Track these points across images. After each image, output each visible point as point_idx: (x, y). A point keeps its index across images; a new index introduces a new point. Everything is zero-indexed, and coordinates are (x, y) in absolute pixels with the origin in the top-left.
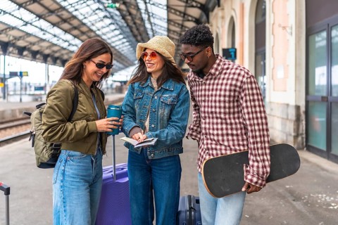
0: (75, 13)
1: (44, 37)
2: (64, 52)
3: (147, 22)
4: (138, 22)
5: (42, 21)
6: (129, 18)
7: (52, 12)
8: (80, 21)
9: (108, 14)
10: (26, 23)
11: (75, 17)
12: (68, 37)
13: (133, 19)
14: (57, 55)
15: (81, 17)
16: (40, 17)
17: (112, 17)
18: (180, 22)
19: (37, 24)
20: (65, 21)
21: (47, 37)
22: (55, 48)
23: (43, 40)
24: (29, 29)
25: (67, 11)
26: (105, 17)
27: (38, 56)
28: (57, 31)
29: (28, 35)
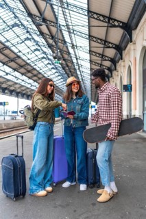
2: (28, 90)
3: (78, 71)
4: (73, 70)
5: (16, 72)
6: (67, 68)
7: (22, 67)
8: (38, 71)
10: (7, 74)
11: (34, 69)
13: (69, 69)
14: (24, 92)
15: (38, 69)
16: (15, 70)
17: (56, 68)
19: (13, 74)
20: (29, 72)
21: (19, 81)
22: (23, 88)
23: (16, 83)
25: (30, 65)
26: (53, 68)
27: (13, 93)
28: (24, 78)
29: (8, 80)
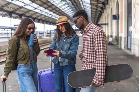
0: (53, 3)
1: (42, 13)
2: (50, 19)
3: (82, 5)
4: (79, 5)
5: (41, 7)
6: (75, 4)
7: (45, 3)
8: (56, 6)
9: (66, 3)
10: (35, 8)
11: (53, 5)
12: (51, 13)
14: (47, 20)
15: (56, 5)
16: (40, 6)
17: (68, 4)
18: (96, 4)
19: (39, 8)
20: (50, 7)
22: (47, 18)
23: (42, 15)
24: (36, 11)
25: (50, 2)
26: (66, 4)
27: (40, 21)
28: (47, 11)
29: (36, 13)
